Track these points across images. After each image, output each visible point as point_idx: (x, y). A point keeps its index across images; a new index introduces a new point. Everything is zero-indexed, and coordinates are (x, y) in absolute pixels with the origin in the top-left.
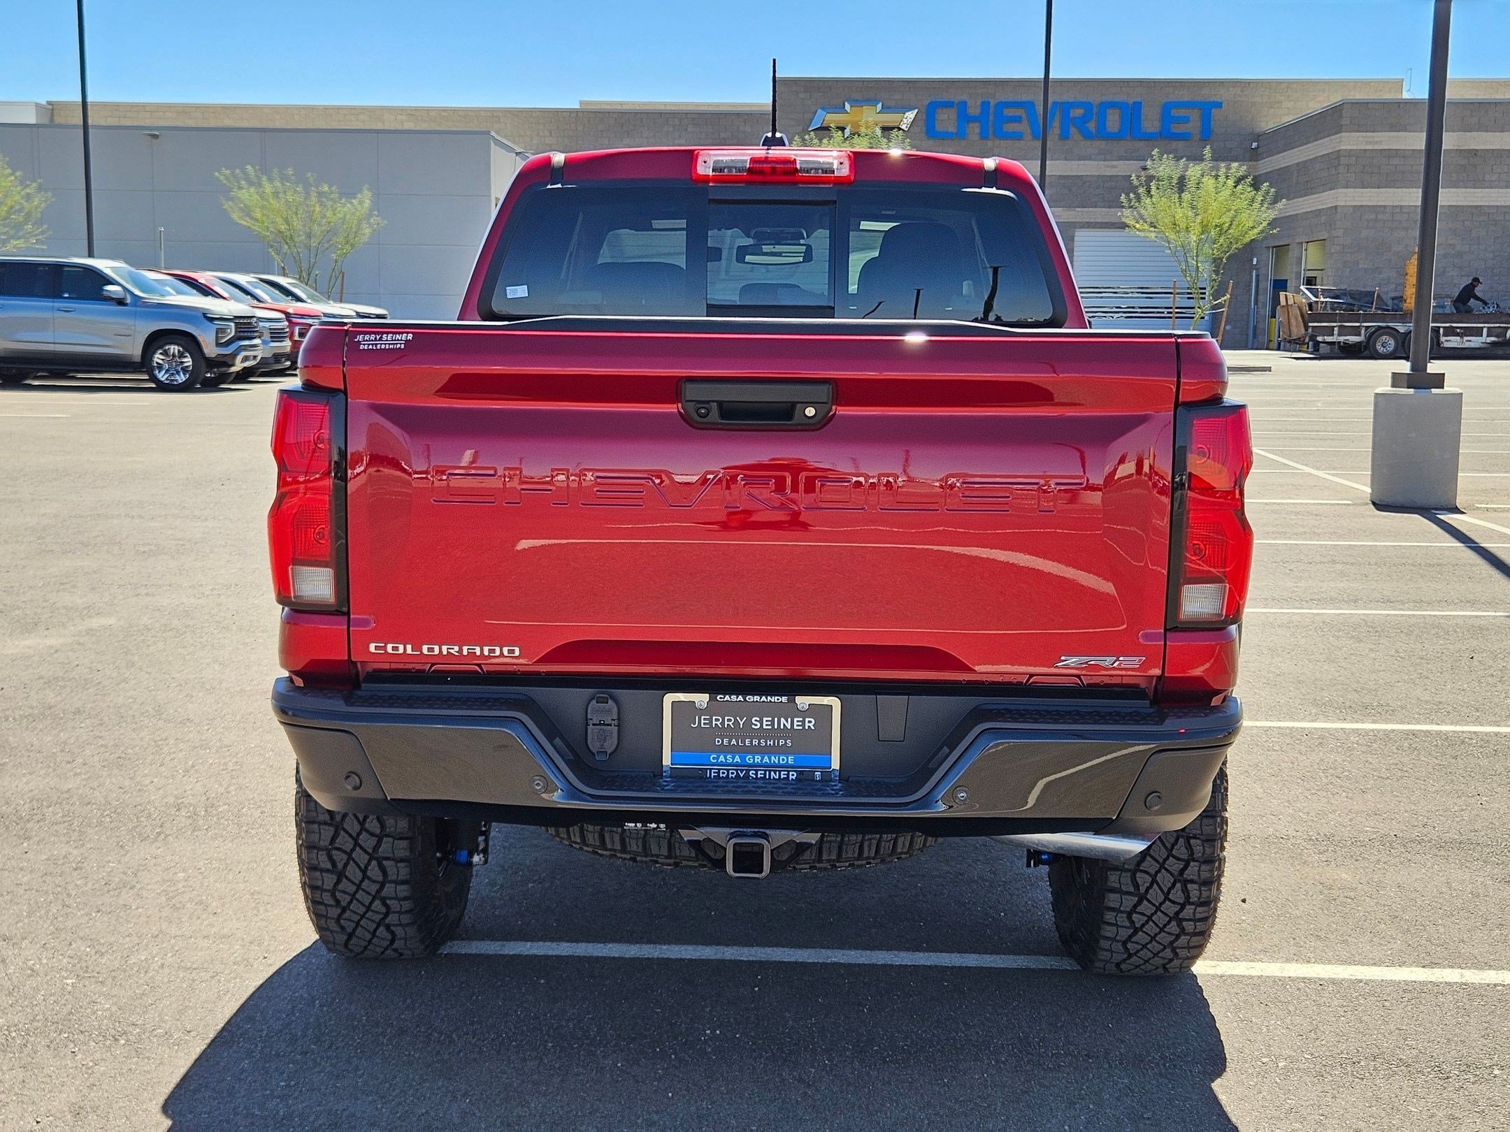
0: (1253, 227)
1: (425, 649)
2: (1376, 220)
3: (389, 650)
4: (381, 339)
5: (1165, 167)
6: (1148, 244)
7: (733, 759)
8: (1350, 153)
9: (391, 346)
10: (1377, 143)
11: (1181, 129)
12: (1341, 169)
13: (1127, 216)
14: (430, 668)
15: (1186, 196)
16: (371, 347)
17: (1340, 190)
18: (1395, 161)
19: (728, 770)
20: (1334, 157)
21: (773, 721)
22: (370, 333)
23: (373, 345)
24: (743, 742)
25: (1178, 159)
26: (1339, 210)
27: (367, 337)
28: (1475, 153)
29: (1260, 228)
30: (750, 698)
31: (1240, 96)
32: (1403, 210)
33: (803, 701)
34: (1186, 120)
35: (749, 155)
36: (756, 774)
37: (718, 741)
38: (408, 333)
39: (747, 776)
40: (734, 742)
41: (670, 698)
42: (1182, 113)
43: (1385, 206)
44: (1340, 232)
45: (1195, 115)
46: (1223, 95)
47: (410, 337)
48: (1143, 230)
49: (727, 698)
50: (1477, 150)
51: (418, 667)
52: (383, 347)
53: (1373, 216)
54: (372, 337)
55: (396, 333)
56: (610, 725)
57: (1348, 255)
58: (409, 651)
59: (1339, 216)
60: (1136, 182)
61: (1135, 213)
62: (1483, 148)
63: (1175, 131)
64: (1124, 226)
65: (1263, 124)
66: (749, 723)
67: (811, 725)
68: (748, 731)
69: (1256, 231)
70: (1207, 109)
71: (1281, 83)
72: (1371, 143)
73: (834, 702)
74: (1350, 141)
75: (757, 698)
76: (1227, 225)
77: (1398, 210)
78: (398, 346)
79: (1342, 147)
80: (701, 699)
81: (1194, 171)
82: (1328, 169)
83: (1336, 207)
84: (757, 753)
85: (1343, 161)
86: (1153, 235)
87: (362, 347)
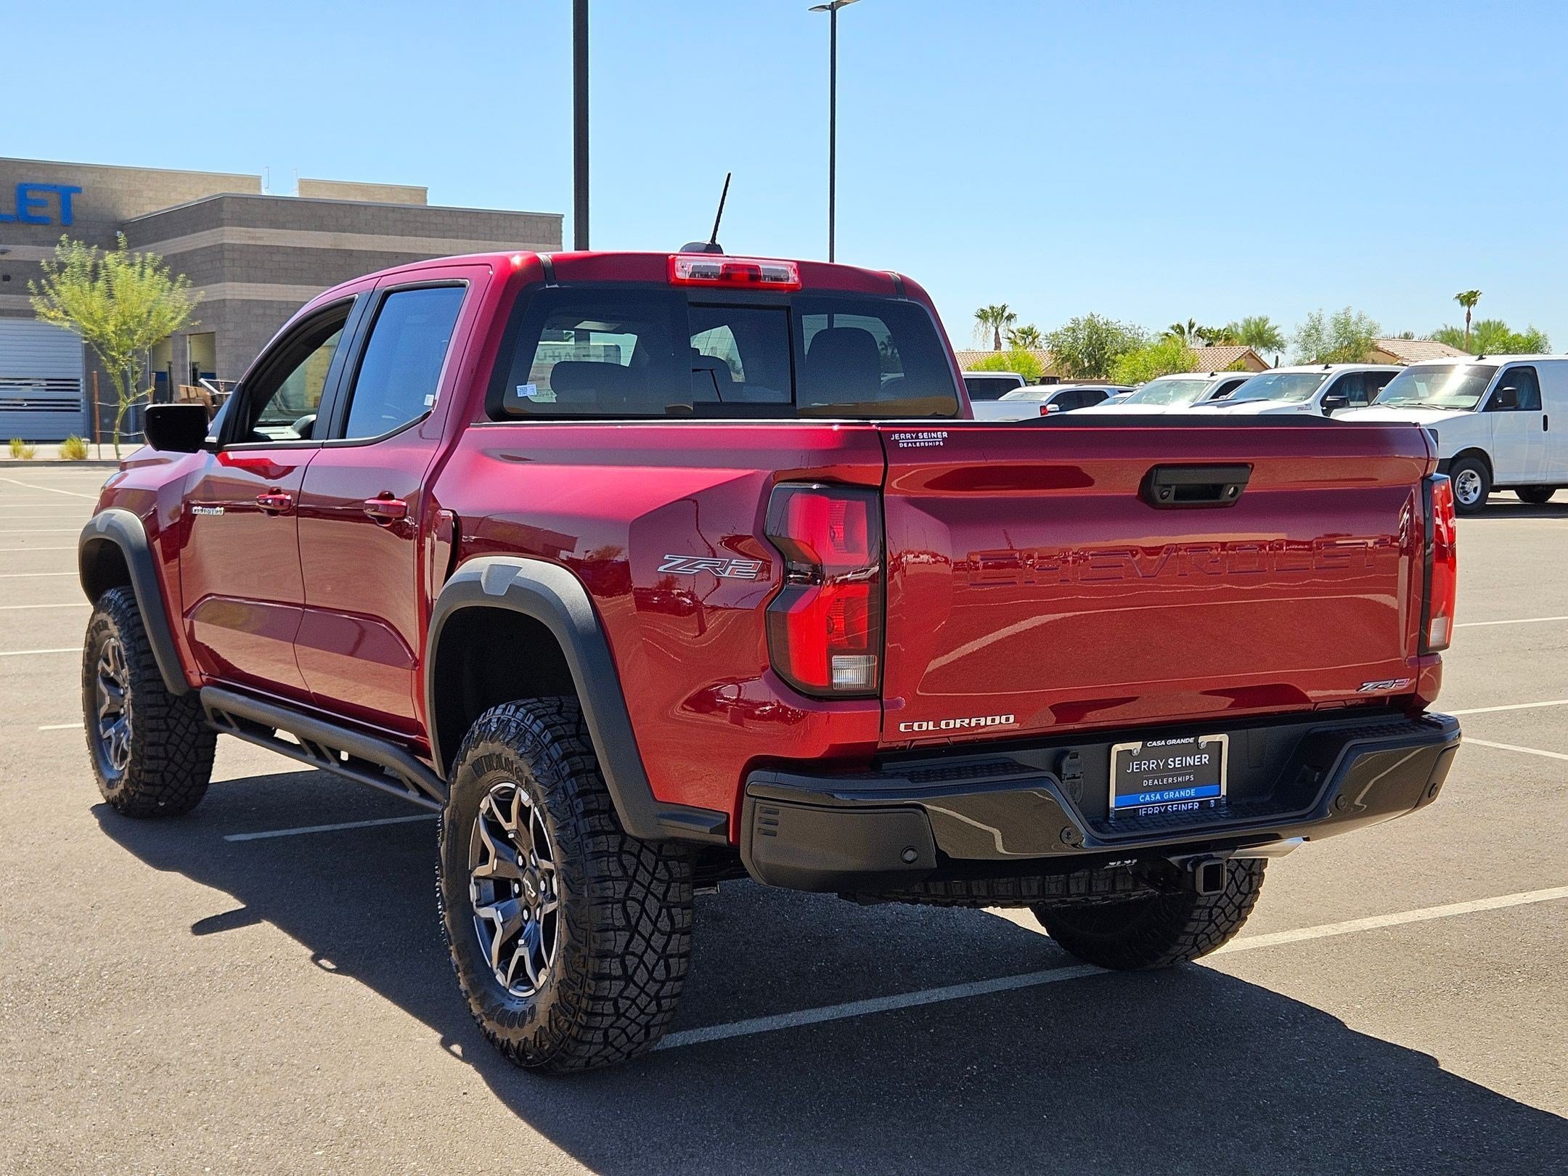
0: (173, 319)
1: (943, 723)
2: (264, 315)
3: (916, 728)
4: (917, 437)
5: (76, 254)
6: (62, 334)
7: (1155, 796)
8: (233, 247)
9: (931, 444)
10: (260, 238)
11: (39, 212)
12: (227, 263)
13: (36, 303)
14: (910, 745)
15: (100, 284)
16: (910, 445)
17: (227, 283)
18: (277, 258)
19: (1153, 807)
20: (217, 250)
21: (1182, 761)
22: (905, 432)
23: (911, 443)
24: (1162, 781)
25: (89, 246)
26: (227, 303)
27: (903, 436)
28: (350, 253)
29: (180, 318)
30: (1170, 742)
31: (99, 182)
32: (290, 306)
33: (1204, 740)
34: (42, 203)
35: (722, 261)
36: (1172, 808)
37: (1145, 783)
38: (942, 431)
39: (1166, 810)
40: (1156, 782)
41: (1118, 747)
42: (38, 195)
43: (271, 301)
44: (231, 326)
45: (53, 198)
46: (81, 180)
47: (945, 435)
48: (55, 318)
49: (1154, 744)
50: (352, 251)
51: (901, 744)
52: (922, 444)
53: (261, 311)
54: (908, 436)
55: (931, 432)
56: (1079, 778)
57: (241, 348)
58: (931, 728)
59: (227, 309)
60: (46, 268)
61: (45, 300)
62: (356, 248)
63: (32, 214)
64: (32, 314)
65: (125, 213)
66: (1166, 764)
67: (1206, 760)
68: (1166, 771)
69: (177, 321)
70: (66, 193)
71: (140, 171)
72: (253, 238)
73: (1223, 738)
74: (233, 235)
75: (1174, 741)
76: (145, 316)
77: (284, 306)
78: (937, 443)
79: (226, 241)
80: (1136, 746)
81: (110, 258)
82: (212, 261)
83: (224, 300)
84: (1171, 790)
85: (227, 254)
86: (67, 325)
87: (901, 445)
